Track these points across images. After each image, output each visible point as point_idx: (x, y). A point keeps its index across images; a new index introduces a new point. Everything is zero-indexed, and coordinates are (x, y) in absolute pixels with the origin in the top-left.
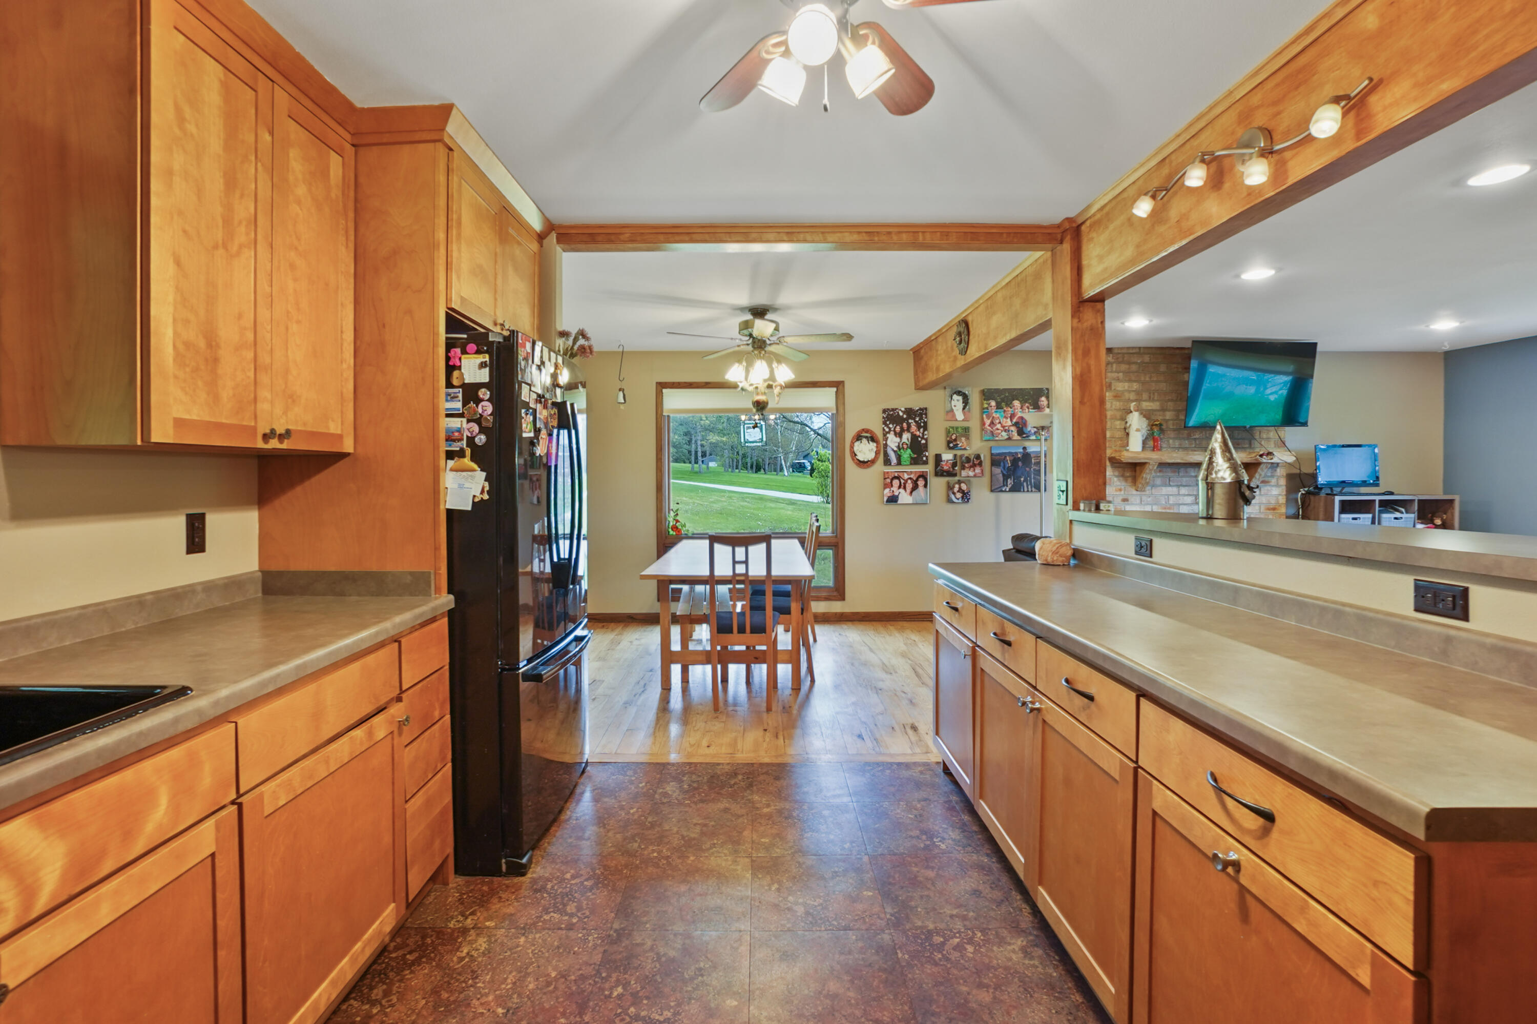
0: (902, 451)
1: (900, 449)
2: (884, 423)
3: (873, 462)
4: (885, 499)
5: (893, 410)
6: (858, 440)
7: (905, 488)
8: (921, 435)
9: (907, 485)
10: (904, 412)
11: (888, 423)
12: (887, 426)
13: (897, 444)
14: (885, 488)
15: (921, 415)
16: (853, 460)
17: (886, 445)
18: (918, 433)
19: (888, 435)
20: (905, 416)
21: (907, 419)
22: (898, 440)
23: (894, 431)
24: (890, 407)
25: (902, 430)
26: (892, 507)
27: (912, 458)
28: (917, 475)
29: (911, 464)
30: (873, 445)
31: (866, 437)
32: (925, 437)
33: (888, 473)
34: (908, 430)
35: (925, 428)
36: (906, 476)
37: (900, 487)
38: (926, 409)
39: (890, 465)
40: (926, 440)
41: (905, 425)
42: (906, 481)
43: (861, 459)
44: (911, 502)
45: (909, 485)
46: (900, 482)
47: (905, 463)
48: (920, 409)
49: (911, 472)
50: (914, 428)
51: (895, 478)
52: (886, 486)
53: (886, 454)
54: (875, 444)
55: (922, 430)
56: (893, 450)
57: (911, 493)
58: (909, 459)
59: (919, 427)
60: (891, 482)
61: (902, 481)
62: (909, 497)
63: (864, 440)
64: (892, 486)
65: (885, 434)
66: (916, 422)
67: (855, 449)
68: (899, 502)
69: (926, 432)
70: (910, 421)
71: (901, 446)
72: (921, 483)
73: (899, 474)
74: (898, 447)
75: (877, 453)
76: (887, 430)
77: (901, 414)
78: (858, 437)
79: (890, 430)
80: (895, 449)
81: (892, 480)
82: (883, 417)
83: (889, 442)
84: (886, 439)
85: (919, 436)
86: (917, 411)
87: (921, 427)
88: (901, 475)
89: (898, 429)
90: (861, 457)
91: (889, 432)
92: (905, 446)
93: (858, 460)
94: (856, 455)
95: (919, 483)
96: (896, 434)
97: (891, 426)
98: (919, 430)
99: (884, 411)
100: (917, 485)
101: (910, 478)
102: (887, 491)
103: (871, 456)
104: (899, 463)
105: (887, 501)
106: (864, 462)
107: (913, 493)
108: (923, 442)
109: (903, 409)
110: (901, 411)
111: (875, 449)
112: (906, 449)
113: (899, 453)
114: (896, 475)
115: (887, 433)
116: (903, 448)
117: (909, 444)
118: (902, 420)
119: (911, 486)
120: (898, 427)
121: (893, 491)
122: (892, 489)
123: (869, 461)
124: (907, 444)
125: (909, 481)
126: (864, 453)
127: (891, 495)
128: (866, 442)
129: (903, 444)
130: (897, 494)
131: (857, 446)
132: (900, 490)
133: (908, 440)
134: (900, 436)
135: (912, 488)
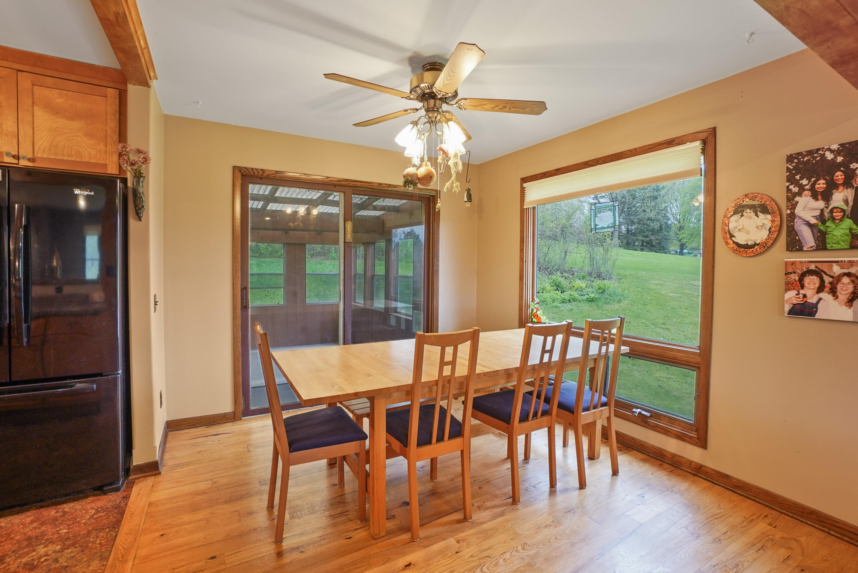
0: (829, 224)
1: (823, 222)
2: (791, 179)
3: (766, 246)
4: (787, 308)
5: (810, 153)
6: (736, 212)
7: (833, 292)
9: (839, 287)
10: (839, 153)
11: (798, 177)
12: (797, 183)
13: (817, 213)
14: (787, 290)
16: (727, 243)
17: (792, 216)
19: (797, 199)
20: (840, 159)
21: (845, 164)
22: (821, 204)
23: (813, 189)
24: (803, 149)
25: (832, 186)
27: (853, 236)
29: (852, 247)
30: (765, 220)
31: (753, 207)
33: (793, 263)
34: (848, 182)
36: (837, 270)
37: (820, 289)
39: (801, 249)
41: (839, 176)
42: (838, 279)
43: (742, 242)
44: (850, 319)
45: (846, 288)
46: (822, 281)
47: (835, 246)
49: (851, 264)
51: (810, 272)
52: (789, 286)
53: (792, 233)
54: (769, 217)
56: (808, 223)
58: (849, 239)
60: (801, 279)
61: (827, 280)
62: (845, 308)
63: (749, 212)
64: (802, 287)
65: (791, 198)
67: (733, 226)
68: (817, 316)
70: (853, 166)
71: (826, 215)
73: (819, 265)
74: (821, 218)
75: (774, 233)
76: (796, 190)
77: (829, 156)
78: (739, 210)
79: (802, 188)
80: (813, 221)
81: (803, 275)
82: (788, 169)
83: (798, 211)
84: (794, 206)
88: (824, 267)
89: (821, 185)
90: (741, 238)
91: (800, 194)
92: (838, 215)
93: (737, 244)
94: (732, 236)
96: (815, 195)
97: (805, 182)
99: (790, 159)
101: (849, 275)
102: (791, 294)
103: (761, 236)
104: (822, 244)
105: (790, 312)
106: (747, 247)
109: (835, 147)
110: (832, 151)
111: (769, 225)
112: (841, 220)
113: (822, 228)
114: (813, 267)
115: (795, 195)
116: (833, 219)
117: (848, 209)
118: (834, 166)
119: (851, 288)
120: (822, 181)
121: (805, 296)
122: (802, 292)
123: (756, 244)
124: (843, 211)
125: (846, 280)
126: (748, 233)
127: (800, 301)
128: (753, 214)
129: (831, 211)
130: (814, 300)
131: (734, 222)
132: (821, 295)
133: (846, 202)
134: (827, 196)
135: (853, 293)
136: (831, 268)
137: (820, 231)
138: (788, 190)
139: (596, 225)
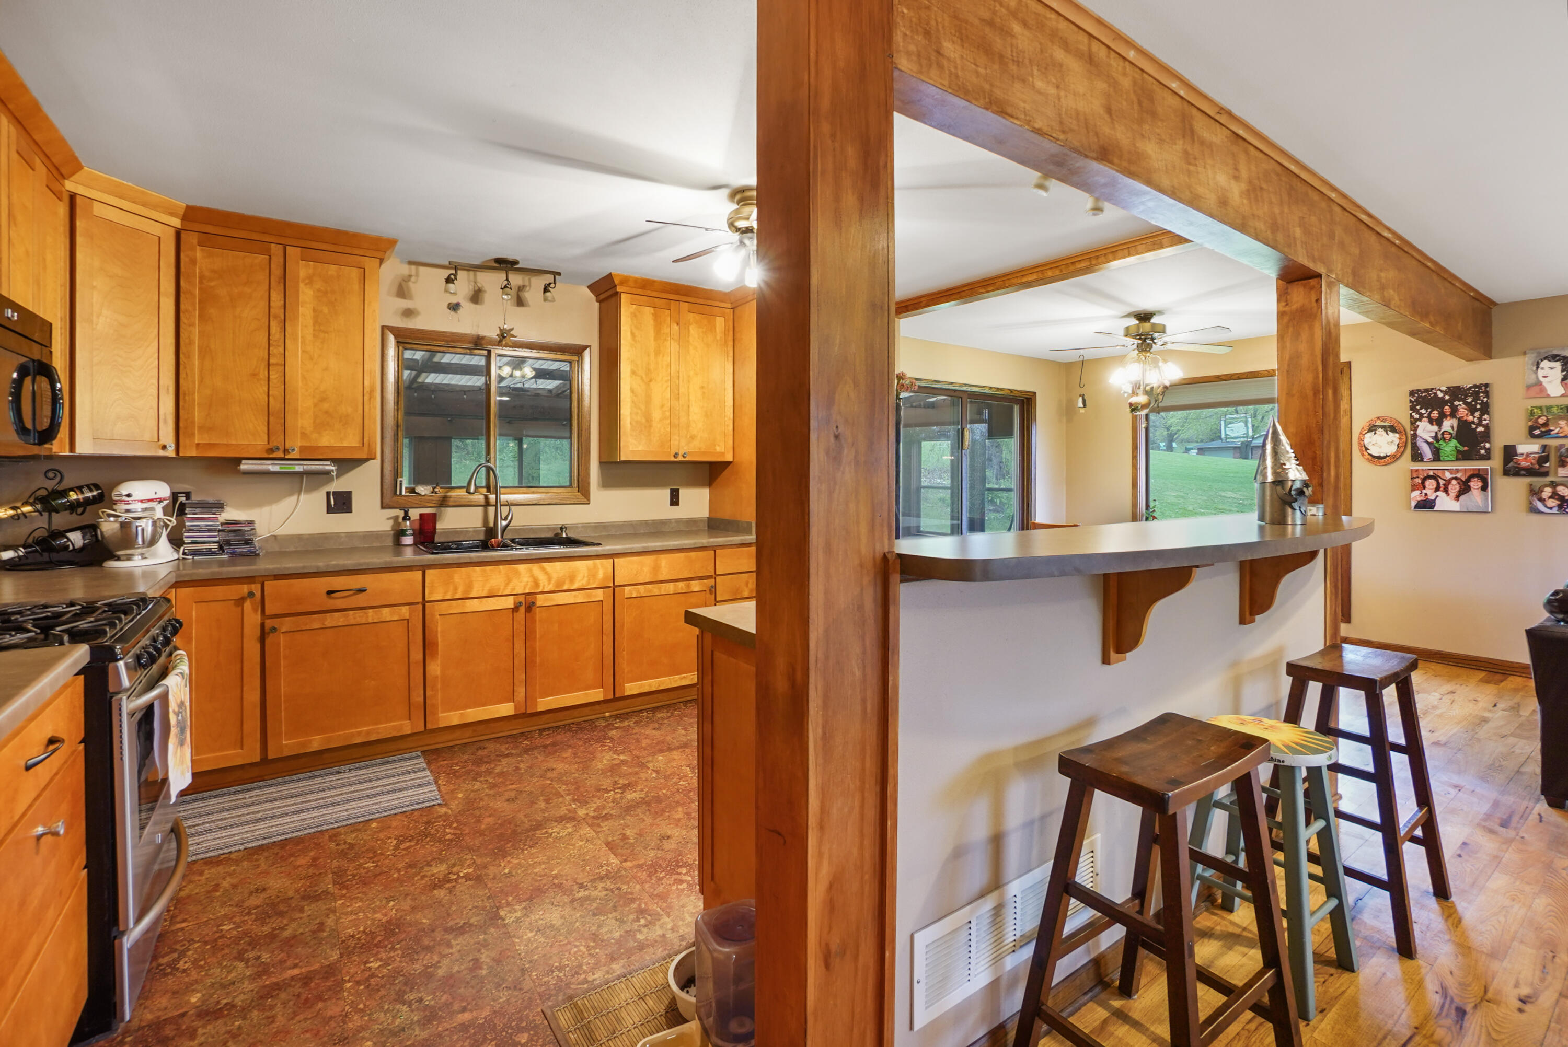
0: (1441, 442)
1: (1438, 441)
2: (1413, 408)
3: (1395, 458)
4: (1413, 504)
5: (1426, 390)
6: (1370, 431)
7: (1446, 491)
8: (1476, 420)
9: (1450, 487)
10: (1445, 393)
11: (1418, 407)
12: (1418, 412)
13: (1433, 434)
14: (1413, 490)
15: (1476, 396)
16: (1363, 455)
17: (1415, 436)
18: (1470, 418)
19: (1418, 423)
20: (1447, 397)
21: (1451, 401)
22: (1435, 428)
23: (1429, 417)
24: (1422, 387)
25: (1442, 416)
26: (1425, 514)
27: (1458, 452)
28: (1468, 474)
29: (1458, 459)
30: (1394, 437)
31: (1383, 427)
32: (1484, 422)
33: (1417, 471)
34: (1453, 414)
35: (1485, 409)
36: (1448, 475)
37: (1437, 489)
38: (1487, 385)
39: (1422, 460)
40: (1487, 427)
41: (1447, 409)
42: (1448, 482)
43: (1376, 454)
44: (1458, 509)
45: (1454, 487)
46: (1438, 483)
47: (1447, 458)
48: (1475, 386)
49: (1457, 471)
50: (1463, 411)
51: (1429, 477)
52: (1414, 488)
53: (1415, 448)
54: (1397, 435)
55: (1477, 414)
56: (1427, 442)
57: (1457, 498)
58: (1455, 453)
59: (1472, 410)
60: (1423, 482)
61: (1441, 482)
62: (1454, 502)
63: (1380, 431)
64: (1424, 488)
65: (1413, 422)
66: (1466, 403)
67: (1366, 441)
68: (1437, 508)
69: (1486, 417)
70: (1456, 403)
71: (1440, 436)
72: (1475, 484)
74: (1436, 438)
75: (1401, 447)
76: (1417, 416)
77: (1440, 395)
78: (1372, 428)
79: (1421, 416)
80: (1430, 440)
81: (1424, 479)
82: (1411, 401)
83: (1419, 432)
84: (1416, 429)
85: (1473, 422)
86: (1471, 388)
87: (1477, 410)
88: (1439, 473)
89: (1435, 414)
90: (1375, 451)
91: (1420, 420)
92: (1447, 436)
93: (1371, 455)
94: (1367, 449)
95: (1472, 484)
96: (1431, 421)
97: (1423, 411)
98: (1472, 414)
99: (1412, 393)
100: (1469, 487)
101: (1456, 478)
102: (1416, 493)
103: (1391, 450)
104: (1437, 457)
105: (1416, 507)
106: (1379, 458)
107: (1462, 498)
108: (1480, 429)
109: (1444, 388)
110: (1442, 391)
111: (1397, 442)
112: (1450, 440)
113: (1437, 445)
114: (1431, 473)
115: (1417, 420)
116: (1444, 439)
117: (1454, 433)
118: (1443, 402)
119: (1457, 488)
120: (1435, 412)
121: (1426, 494)
122: (1424, 491)
123: (1387, 456)
124: (1450, 434)
125: (1454, 482)
126: (1381, 447)
127: (1422, 498)
128: (1384, 433)
129: (1443, 434)
130: (1432, 498)
131: (1369, 439)
132: (1438, 493)
133: (1452, 428)
134: (1439, 423)
135: (1459, 491)
136: (1444, 474)
137: (1435, 447)
138: (1411, 416)
139: (1226, 435)
